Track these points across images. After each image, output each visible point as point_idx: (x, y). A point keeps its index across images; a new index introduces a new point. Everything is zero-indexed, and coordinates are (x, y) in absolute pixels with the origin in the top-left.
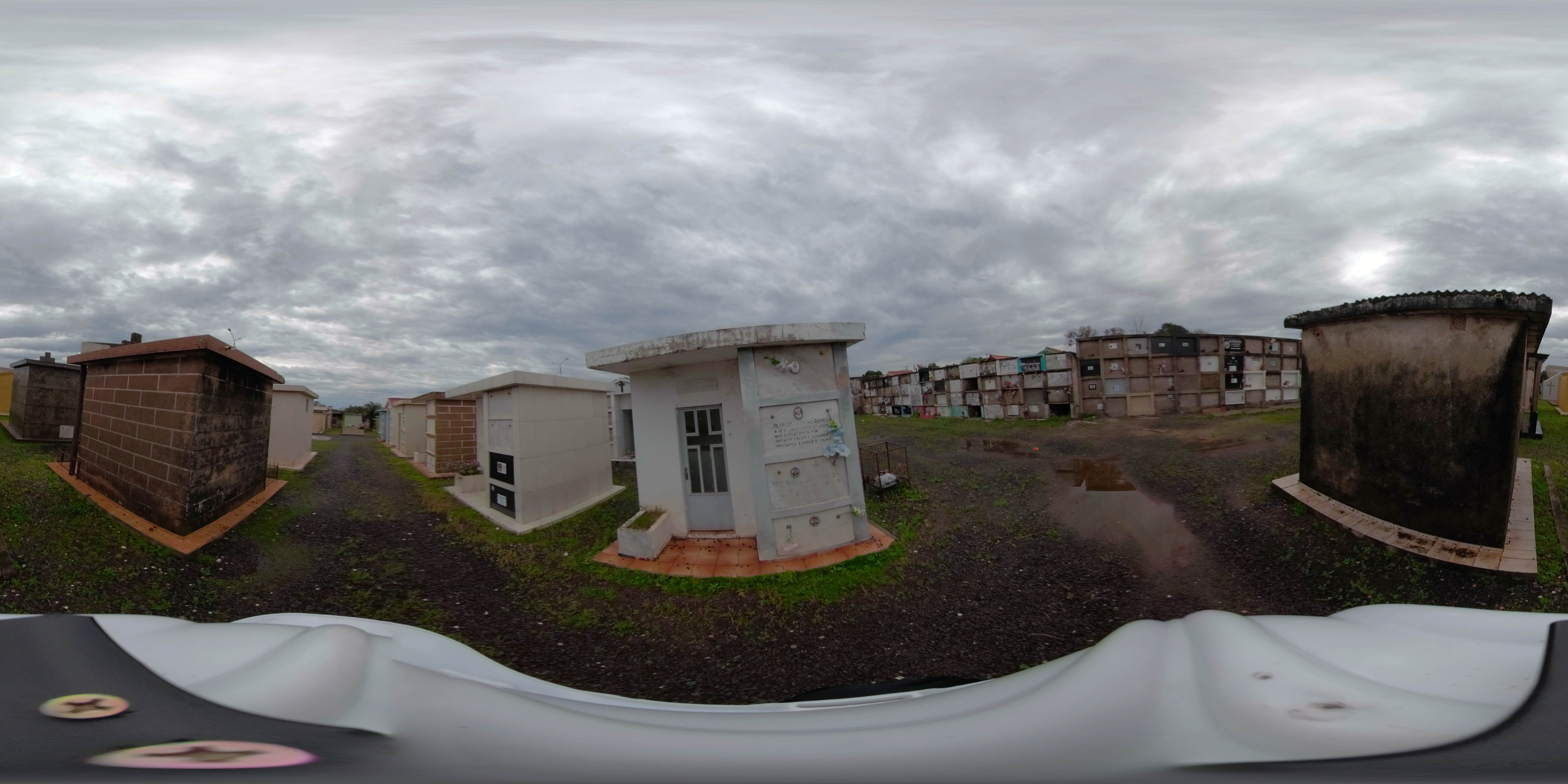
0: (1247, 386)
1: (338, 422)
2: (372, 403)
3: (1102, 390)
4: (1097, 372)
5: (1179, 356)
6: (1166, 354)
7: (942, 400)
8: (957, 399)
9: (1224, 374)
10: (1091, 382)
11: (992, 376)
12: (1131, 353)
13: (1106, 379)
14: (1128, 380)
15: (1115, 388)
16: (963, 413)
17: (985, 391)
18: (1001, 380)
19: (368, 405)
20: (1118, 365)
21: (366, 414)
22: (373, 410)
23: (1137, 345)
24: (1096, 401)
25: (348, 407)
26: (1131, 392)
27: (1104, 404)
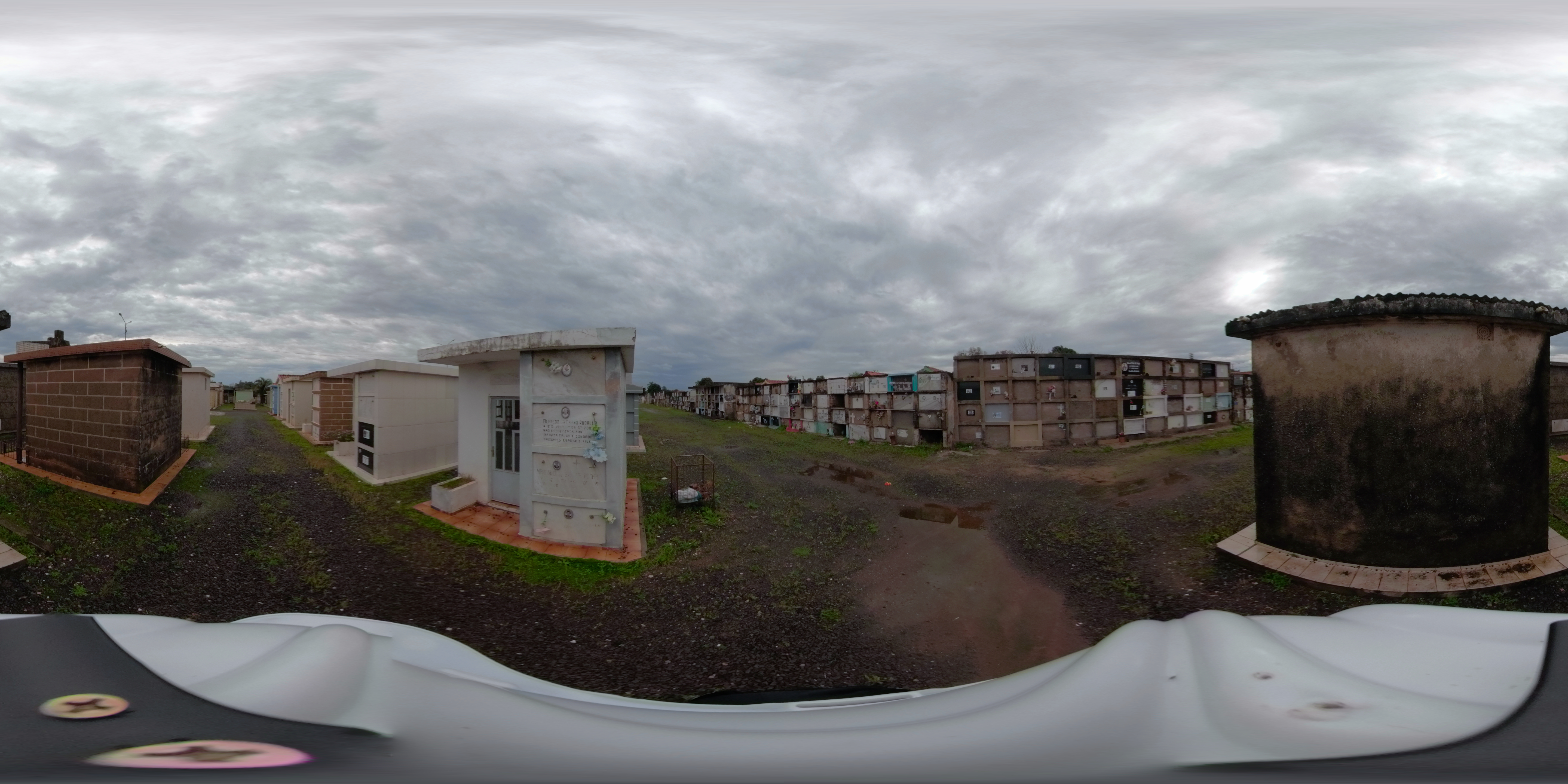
0: (1147, 413)
1: (230, 398)
2: (263, 379)
3: (982, 416)
4: (976, 395)
5: (1071, 380)
6: (1056, 378)
7: (808, 414)
8: (823, 415)
9: (1123, 399)
10: (969, 407)
11: (860, 394)
12: (1016, 375)
13: (986, 404)
14: (1011, 406)
15: (997, 415)
16: (828, 431)
17: (851, 410)
18: (869, 399)
19: (259, 381)
20: (1001, 388)
21: (256, 389)
22: (264, 386)
23: (1023, 366)
24: (975, 429)
25: (238, 383)
26: (1015, 420)
27: (983, 433)
